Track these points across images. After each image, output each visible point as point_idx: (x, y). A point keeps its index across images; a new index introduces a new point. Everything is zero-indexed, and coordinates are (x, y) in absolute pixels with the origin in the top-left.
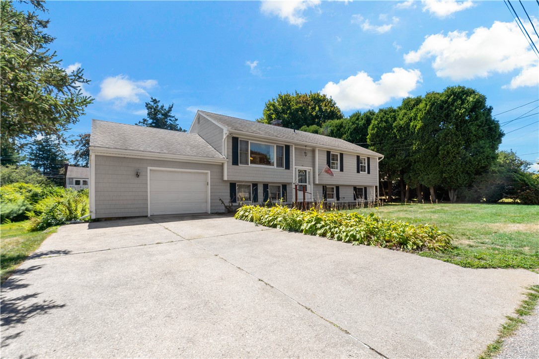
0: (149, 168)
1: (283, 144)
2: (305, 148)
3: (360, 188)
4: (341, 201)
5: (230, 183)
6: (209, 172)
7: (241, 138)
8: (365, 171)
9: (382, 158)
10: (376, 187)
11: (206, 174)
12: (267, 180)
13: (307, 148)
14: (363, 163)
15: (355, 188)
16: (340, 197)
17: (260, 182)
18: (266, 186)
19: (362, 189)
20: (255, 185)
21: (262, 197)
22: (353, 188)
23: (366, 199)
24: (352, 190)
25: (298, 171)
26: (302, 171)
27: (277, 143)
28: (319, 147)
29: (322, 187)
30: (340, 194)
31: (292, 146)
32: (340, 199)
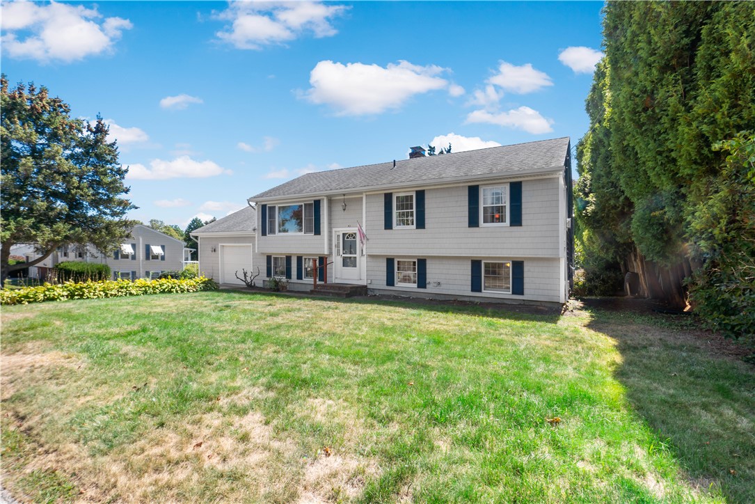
0: (220, 244)
1: (311, 200)
4: (431, 289)
5: (267, 256)
7: (269, 204)
8: (503, 220)
11: (250, 246)
12: (300, 251)
15: (476, 264)
16: (428, 281)
17: (294, 255)
18: (299, 259)
19: (501, 265)
20: (289, 258)
21: (296, 273)
22: (470, 263)
23: (522, 293)
24: (467, 269)
25: (344, 234)
26: (352, 235)
27: (305, 201)
28: (366, 192)
29: (386, 261)
30: (428, 276)
31: (323, 199)
32: (428, 286)
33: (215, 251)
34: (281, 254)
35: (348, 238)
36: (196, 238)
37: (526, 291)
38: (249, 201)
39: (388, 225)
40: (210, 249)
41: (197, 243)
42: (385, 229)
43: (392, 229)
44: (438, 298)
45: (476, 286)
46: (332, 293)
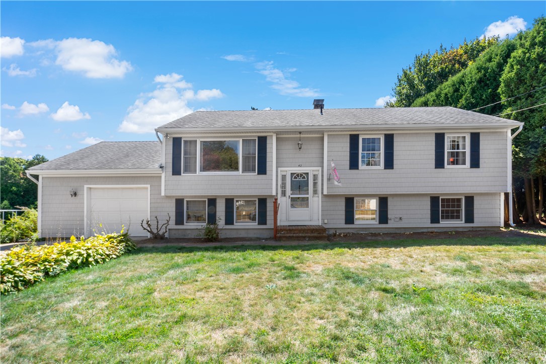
0: (86, 186)
1: (254, 136)
2: (299, 136)
3: (453, 200)
4: (391, 224)
5: (176, 199)
6: (149, 186)
7: (185, 137)
8: (464, 163)
9: (518, 128)
10: (507, 195)
11: (147, 188)
12: (228, 193)
13: (302, 136)
14: (461, 147)
15: (434, 200)
16: (389, 216)
17: (221, 197)
18: (229, 202)
19: (459, 200)
20: (212, 202)
21: (223, 218)
22: (429, 199)
23: (473, 222)
24: (427, 204)
25: (292, 174)
26: (301, 175)
27: (244, 136)
28: (328, 131)
29: (344, 200)
30: (389, 212)
31: (272, 136)
32: (389, 221)
33: (75, 194)
34: (202, 197)
35: (295, 178)
36: (36, 177)
37: (475, 220)
38: (157, 131)
39: (354, 165)
40: (69, 193)
41: (36, 186)
42: (351, 168)
43: (358, 169)
44: (398, 232)
45: (435, 219)
46: (309, 237)
